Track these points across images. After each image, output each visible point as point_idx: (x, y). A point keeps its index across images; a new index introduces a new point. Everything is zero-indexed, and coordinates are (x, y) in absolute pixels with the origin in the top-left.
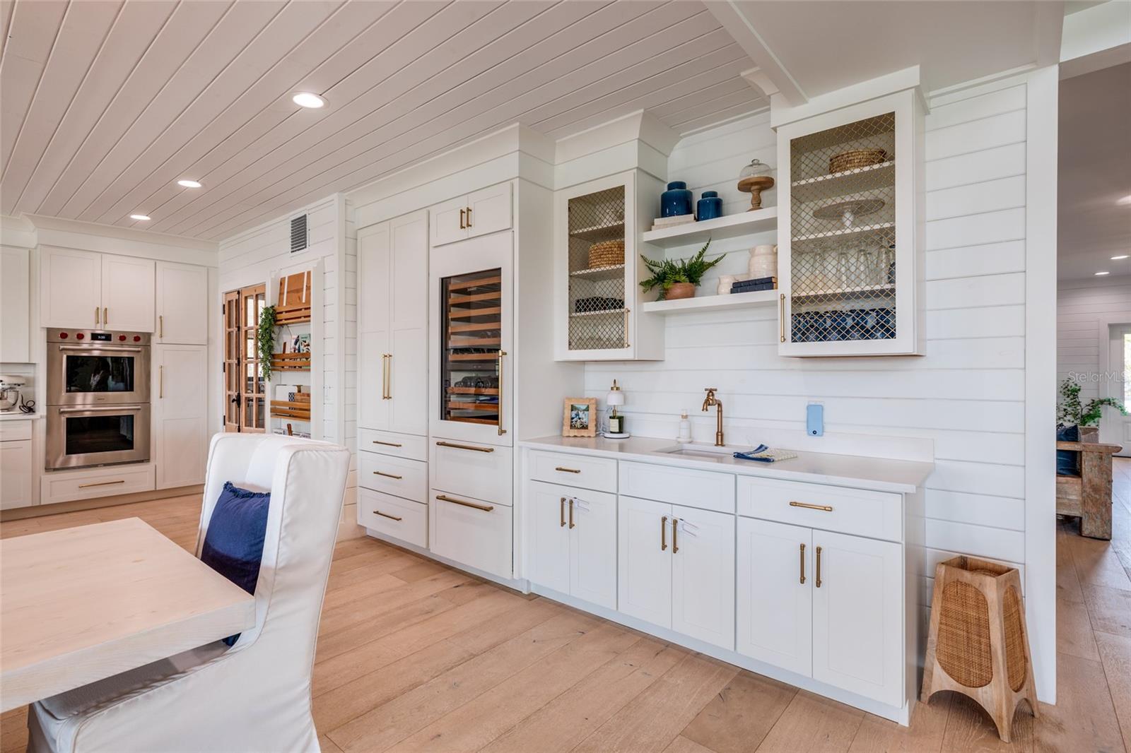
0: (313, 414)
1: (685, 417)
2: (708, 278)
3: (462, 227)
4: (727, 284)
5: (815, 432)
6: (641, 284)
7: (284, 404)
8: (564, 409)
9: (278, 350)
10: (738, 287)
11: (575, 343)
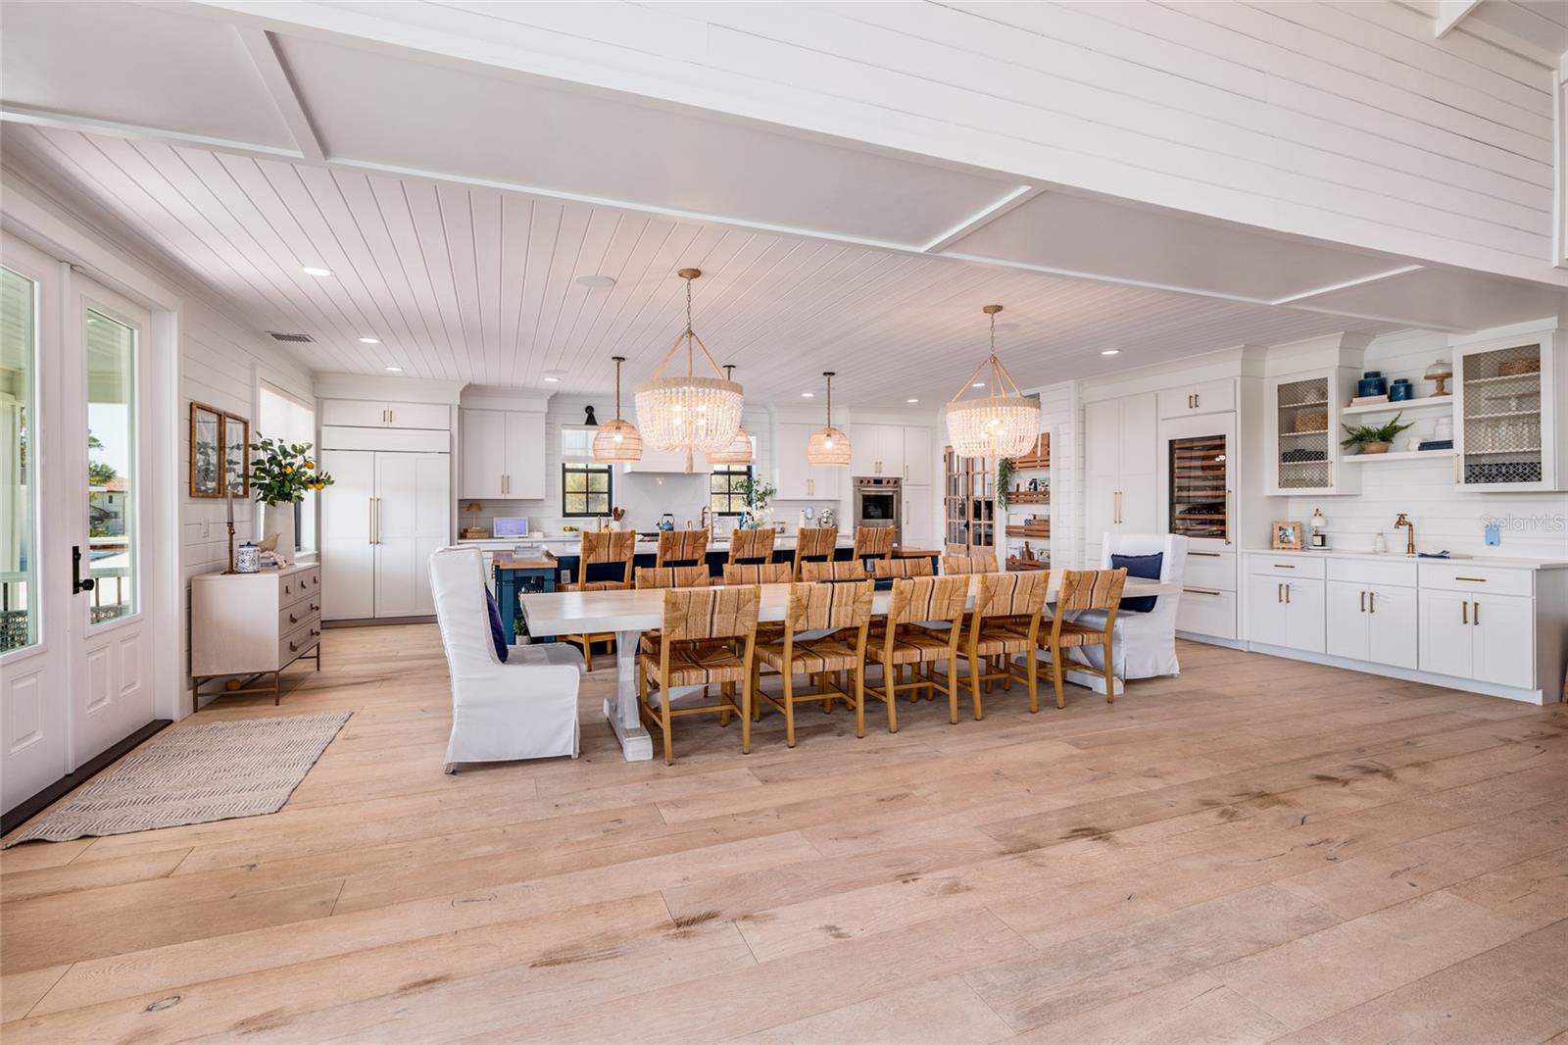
0: (1052, 534)
1: (1381, 534)
2: (1399, 439)
3: (1191, 407)
4: (1415, 444)
5: (1492, 543)
6: (1342, 443)
7: (1021, 527)
8: (1273, 529)
9: (1012, 489)
10: (1425, 446)
11: (1284, 483)
